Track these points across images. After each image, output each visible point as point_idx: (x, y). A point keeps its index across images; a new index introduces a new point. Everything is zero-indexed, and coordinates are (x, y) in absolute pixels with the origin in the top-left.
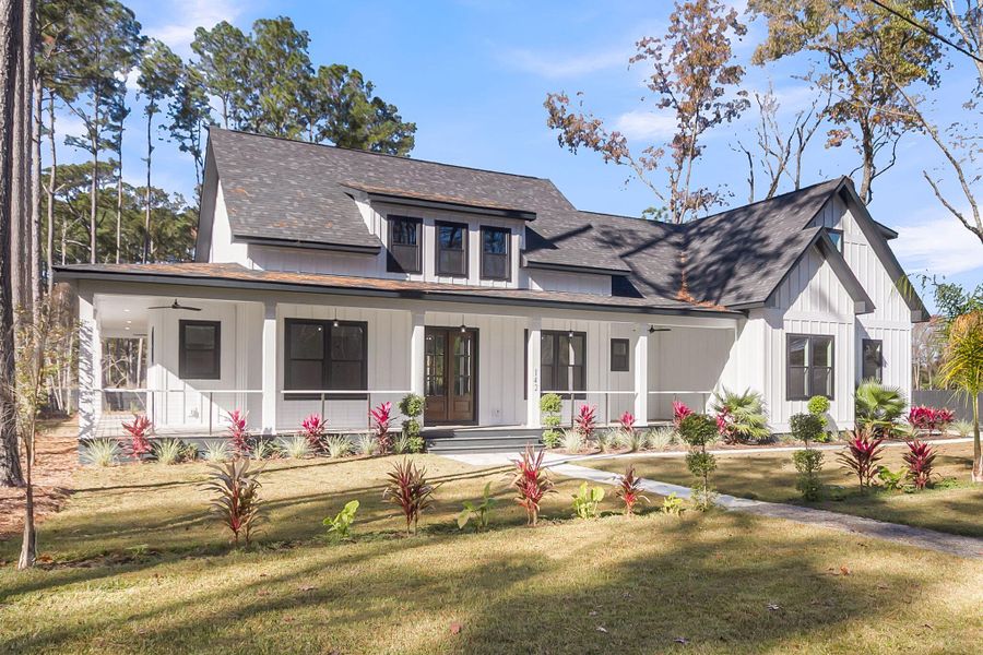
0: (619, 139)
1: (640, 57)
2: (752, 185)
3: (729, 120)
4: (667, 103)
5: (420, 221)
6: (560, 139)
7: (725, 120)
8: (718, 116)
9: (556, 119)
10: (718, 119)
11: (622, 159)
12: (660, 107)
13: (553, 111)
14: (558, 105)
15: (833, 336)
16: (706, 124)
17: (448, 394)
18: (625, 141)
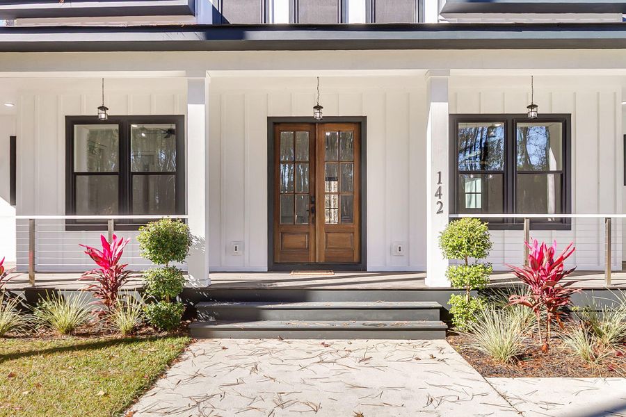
17: (314, 222)
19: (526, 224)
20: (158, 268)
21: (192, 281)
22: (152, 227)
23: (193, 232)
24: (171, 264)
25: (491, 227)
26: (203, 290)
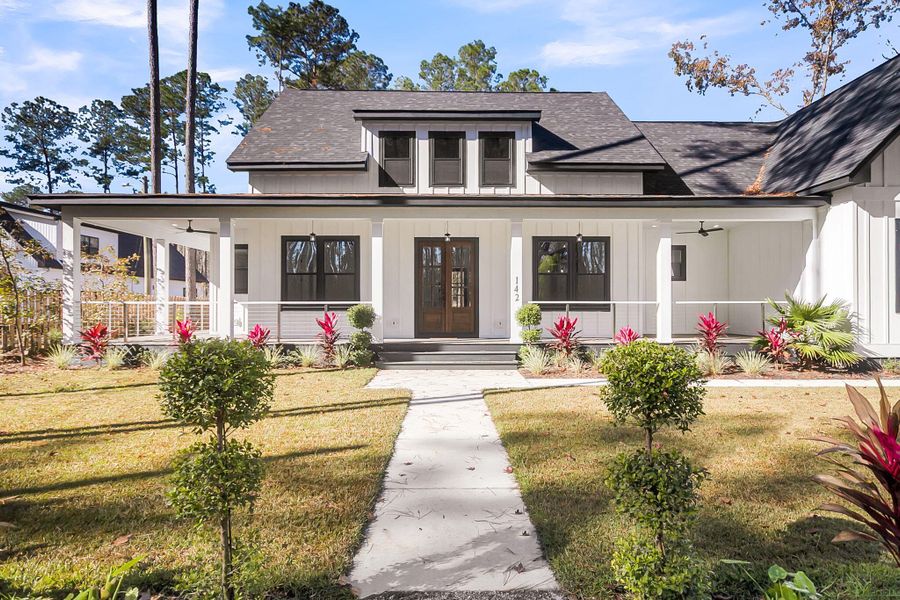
0: (745, 72)
3: (877, 26)
4: (795, 23)
5: (414, 135)
6: (688, 84)
7: (871, 27)
8: (862, 23)
9: (681, 66)
12: (786, 28)
13: (677, 59)
14: (682, 52)
16: (846, 35)
17: (445, 306)
18: (752, 71)
19: (567, 307)
20: (358, 331)
21: (375, 341)
22: (355, 308)
23: (376, 312)
24: (365, 329)
25: (542, 310)
26: (381, 345)
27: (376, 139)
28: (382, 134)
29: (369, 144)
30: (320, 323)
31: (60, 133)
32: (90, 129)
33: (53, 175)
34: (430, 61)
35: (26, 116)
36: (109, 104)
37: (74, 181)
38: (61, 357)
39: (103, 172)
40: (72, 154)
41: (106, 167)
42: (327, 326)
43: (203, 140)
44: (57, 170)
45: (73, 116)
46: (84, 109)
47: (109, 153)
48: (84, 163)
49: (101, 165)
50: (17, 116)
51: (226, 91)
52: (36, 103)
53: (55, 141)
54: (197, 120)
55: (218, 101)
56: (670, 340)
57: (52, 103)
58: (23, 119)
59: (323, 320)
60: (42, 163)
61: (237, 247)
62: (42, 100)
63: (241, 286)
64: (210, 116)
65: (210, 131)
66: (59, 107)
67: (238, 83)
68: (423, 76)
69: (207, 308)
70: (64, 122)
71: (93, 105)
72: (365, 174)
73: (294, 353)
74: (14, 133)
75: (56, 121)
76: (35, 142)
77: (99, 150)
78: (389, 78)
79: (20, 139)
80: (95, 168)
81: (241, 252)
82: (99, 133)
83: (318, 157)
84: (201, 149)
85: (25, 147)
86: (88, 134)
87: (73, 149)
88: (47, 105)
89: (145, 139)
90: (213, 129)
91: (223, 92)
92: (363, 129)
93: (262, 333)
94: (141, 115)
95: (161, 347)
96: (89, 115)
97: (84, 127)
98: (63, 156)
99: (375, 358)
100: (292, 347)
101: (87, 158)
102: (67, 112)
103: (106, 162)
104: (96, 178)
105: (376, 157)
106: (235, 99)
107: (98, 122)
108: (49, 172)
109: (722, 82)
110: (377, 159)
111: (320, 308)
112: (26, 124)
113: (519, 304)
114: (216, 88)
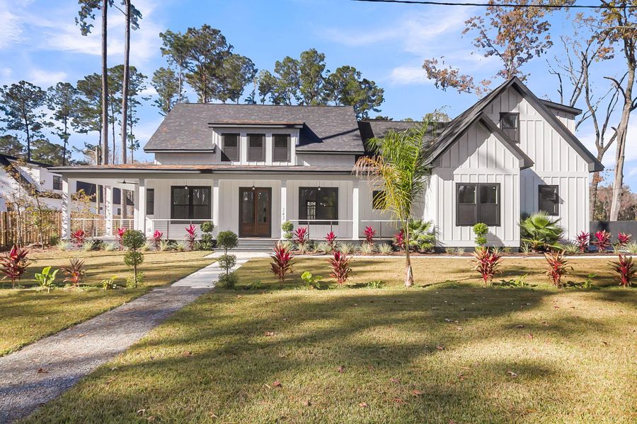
0: (468, 79)
1: (468, 29)
2: (561, 94)
3: (539, 56)
4: (491, 53)
5: (239, 135)
6: (436, 84)
7: (535, 56)
8: (530, 54)
9: (431, 75)
10: (530, 56)
11: (471, 90)
12: (486, 56)
13: (428, 69)
14: (430, 65)
15: (500, 184)
17: (255, 222)
18: (472, 79)
20: (205, 234)
21: (213, 238)
23: (215, 225)
24: (209, 232)
26: (215, 240)
27: (220, 137)
28: (222, 135)
29: (217, 140)
30: (187, 230)
31: (35, 105)
32: (55, 101)
33: (31, 133)
34: (281, 61)
35: (12, 94)
36: (68, 85)
37: (44, 137)
38: (62, 245)
39: (64, 131)
40: (43, 118)
41: (66, 127)
42: (191, 231)
43: (131, 110)
44: (33, 129)
45: (44, 93)
46: (51, 89)
47: (68, 117)
48: (51, 124)
49: (62, 126)
50: (7, 94)
51: (147, 78)
52: (19, 85)
53: (32, 109)
54: (128, 97)
55: (141, 85)
56: (358, 239)
57: (30, 84)
58: (11, 95)
59: (189, 228)
60: (23, 124)
61: (148, 190)
62: (23, 83)
63: (150, 210)
64: (137, 94)
65: (136, 105)
66: (35, 87)
67: (155, 74)
68: (277, 71)
69: (133, 222)
70: (38, 97)
71: (57, 86)
72: (214, 155)
73: (175, 244)
74: (5, 105)
75: (33, 96)
76: (19, 110)
77: (61, 116)
78: (256, 71)
79: (9, 109)
80: (58, 128)
81: (150, 193)
82: (62, 105)
83: (190, 146)
84: (130, 117)
85: (12, 114)
86: (53, 105)
87: (44, 115)
88: (26, 86)
89: (92, 109)
90: (138, 103)
91: (145, 79)
92: (214, 132)
93: (159, 234)
94: (89, 93)
95: (110, 241)
96: (54, 93)
97: (51, 100)
98: (37, 120)
99: (214, 246)
100: (174, 241)
101: (53, 121)
102: (40, 91)
103: (66, 124)
104: (59, 135)
105: (220, 146)
106: (153, 84)
107: (60, 97)
108: (28, 131)
109: (454, 85)
110: (221, 148)
111: (188, 222)
112: (13, 98)
113: (285, 221)
114: (141, 76)
